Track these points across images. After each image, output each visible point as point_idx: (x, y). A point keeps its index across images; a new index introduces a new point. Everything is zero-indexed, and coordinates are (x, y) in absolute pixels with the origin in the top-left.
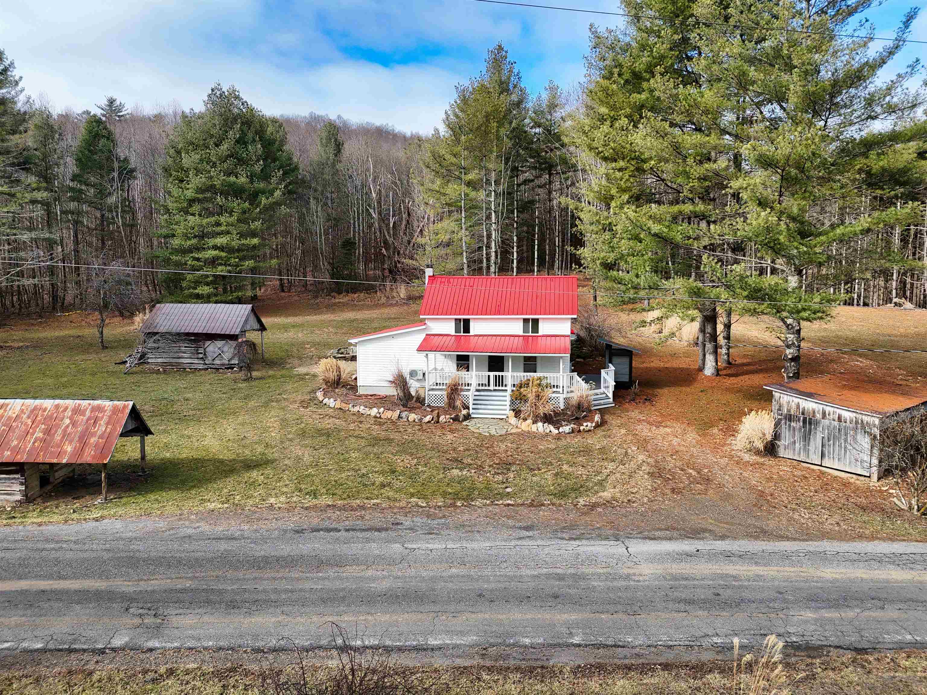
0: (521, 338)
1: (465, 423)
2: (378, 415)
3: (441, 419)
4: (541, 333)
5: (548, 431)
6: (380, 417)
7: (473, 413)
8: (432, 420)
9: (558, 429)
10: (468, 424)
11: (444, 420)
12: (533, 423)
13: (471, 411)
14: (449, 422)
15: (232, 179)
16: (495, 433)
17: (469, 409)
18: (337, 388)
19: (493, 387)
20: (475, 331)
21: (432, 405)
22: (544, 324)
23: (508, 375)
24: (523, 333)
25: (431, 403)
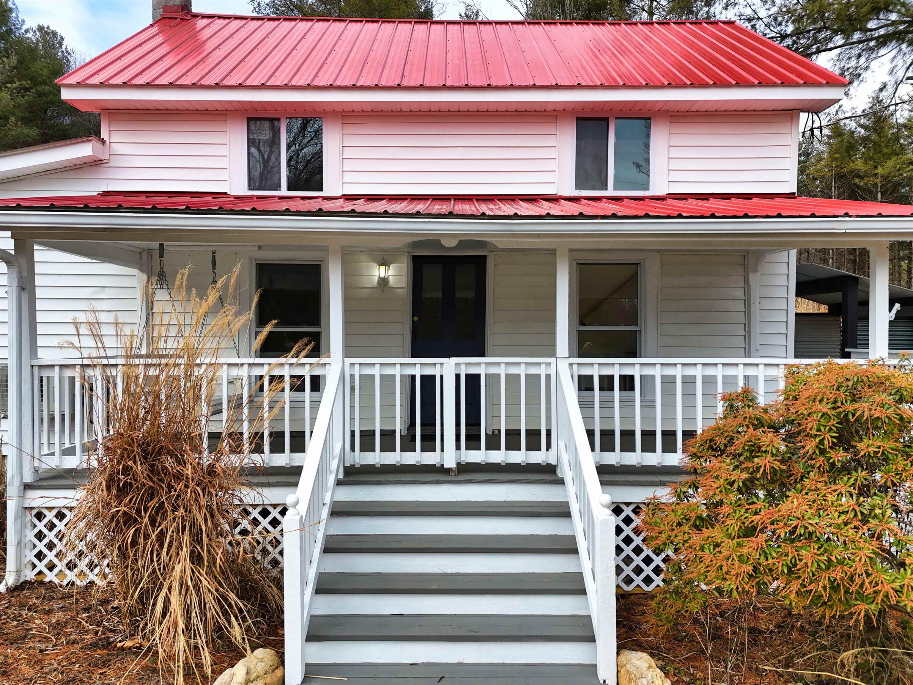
4: (661, 187)
19: (458, 448)
20: (348, 177)
21: (56, 581)
22: (676, 140)
23: (548, 376)
24: (578, 187)
25: (51, 567)
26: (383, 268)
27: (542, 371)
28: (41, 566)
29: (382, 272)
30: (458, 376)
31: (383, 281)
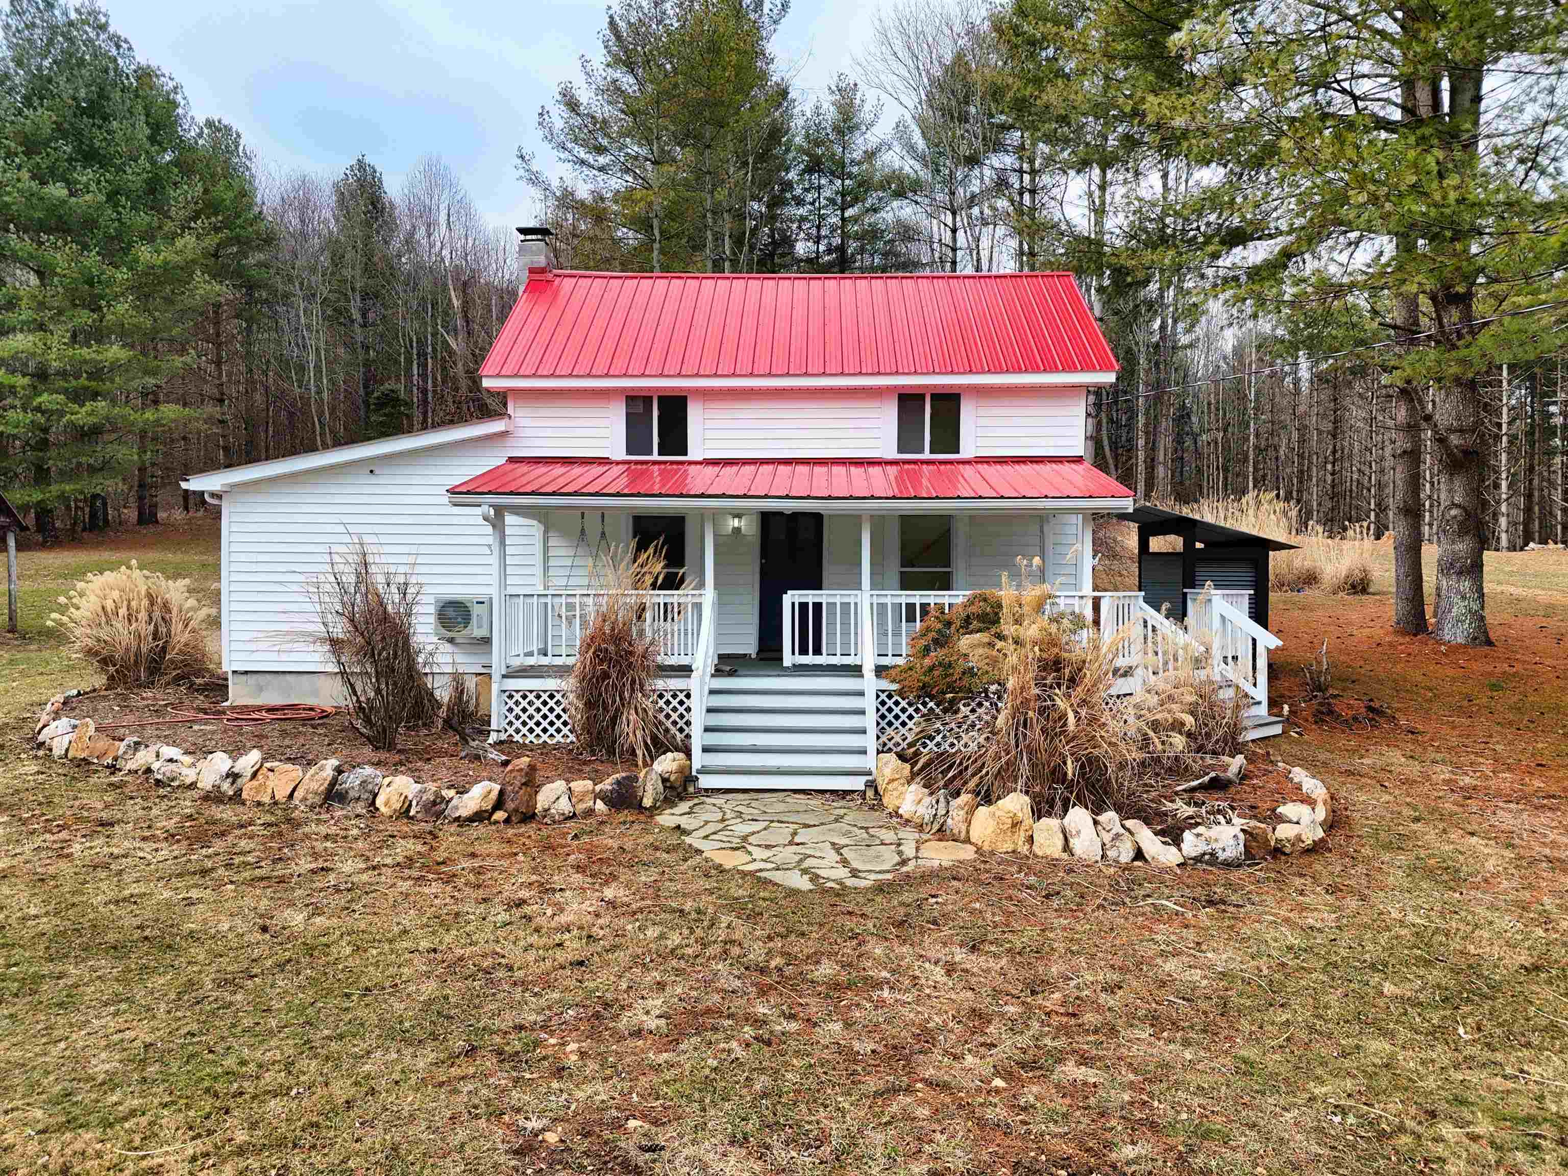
0: (892, 471)
1: (667, 819)
2: (227, 788)
3: (543, 799)
4: (968, 449)
5: (1125, 854)
6: (237, 798)
7: (704, 771)
8: (499, 804)
9: (1177, 842)
10: (684, 822)
11: (564, 806)
12: (1038, 814)
13: (698, 760)
14: (590, 812)
15: (58, 191)
16: (842, 873)
17: (688, 754)
18: (150, 685)
19: (793, 653)
20: (709, 444)
21: (521, 741)
22: (982, 411)
23: (856, 604)
24: (900, 450)
25: (518, 731)
26: (736, 520)
27: (852, 600)
28: (511, 731)
29: (736, 522)
30: (793, 604)
31: (737, 530)
